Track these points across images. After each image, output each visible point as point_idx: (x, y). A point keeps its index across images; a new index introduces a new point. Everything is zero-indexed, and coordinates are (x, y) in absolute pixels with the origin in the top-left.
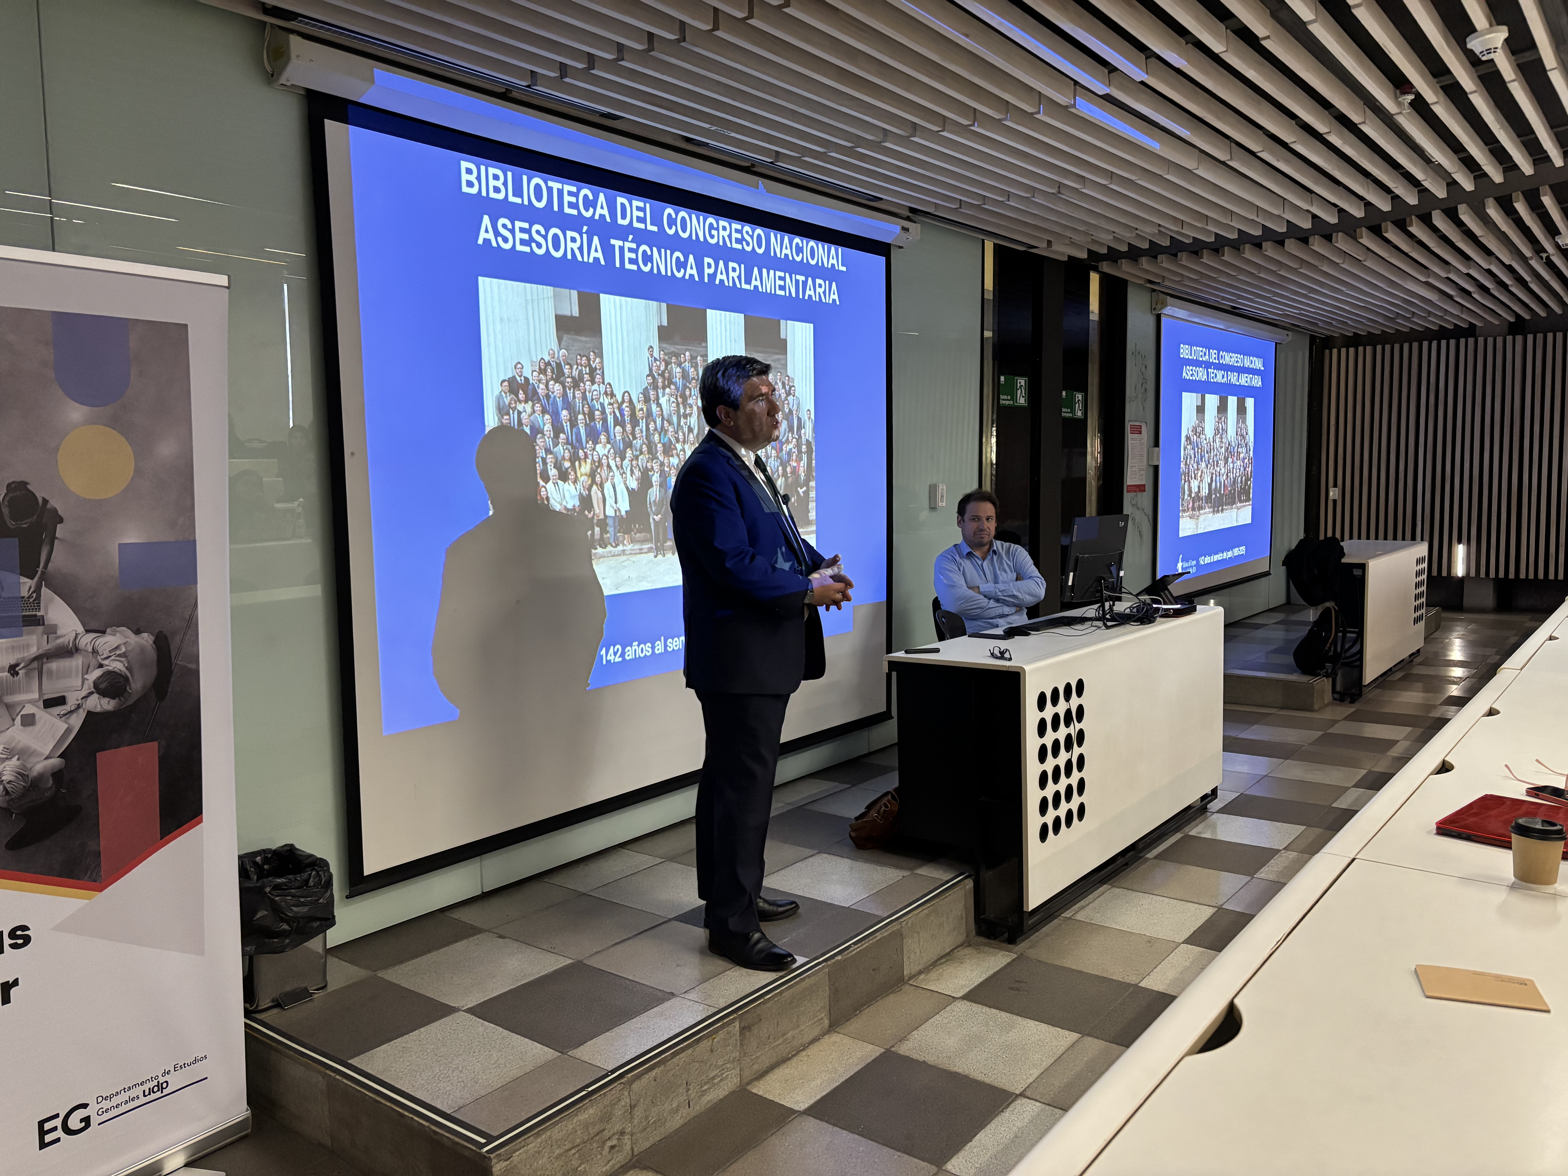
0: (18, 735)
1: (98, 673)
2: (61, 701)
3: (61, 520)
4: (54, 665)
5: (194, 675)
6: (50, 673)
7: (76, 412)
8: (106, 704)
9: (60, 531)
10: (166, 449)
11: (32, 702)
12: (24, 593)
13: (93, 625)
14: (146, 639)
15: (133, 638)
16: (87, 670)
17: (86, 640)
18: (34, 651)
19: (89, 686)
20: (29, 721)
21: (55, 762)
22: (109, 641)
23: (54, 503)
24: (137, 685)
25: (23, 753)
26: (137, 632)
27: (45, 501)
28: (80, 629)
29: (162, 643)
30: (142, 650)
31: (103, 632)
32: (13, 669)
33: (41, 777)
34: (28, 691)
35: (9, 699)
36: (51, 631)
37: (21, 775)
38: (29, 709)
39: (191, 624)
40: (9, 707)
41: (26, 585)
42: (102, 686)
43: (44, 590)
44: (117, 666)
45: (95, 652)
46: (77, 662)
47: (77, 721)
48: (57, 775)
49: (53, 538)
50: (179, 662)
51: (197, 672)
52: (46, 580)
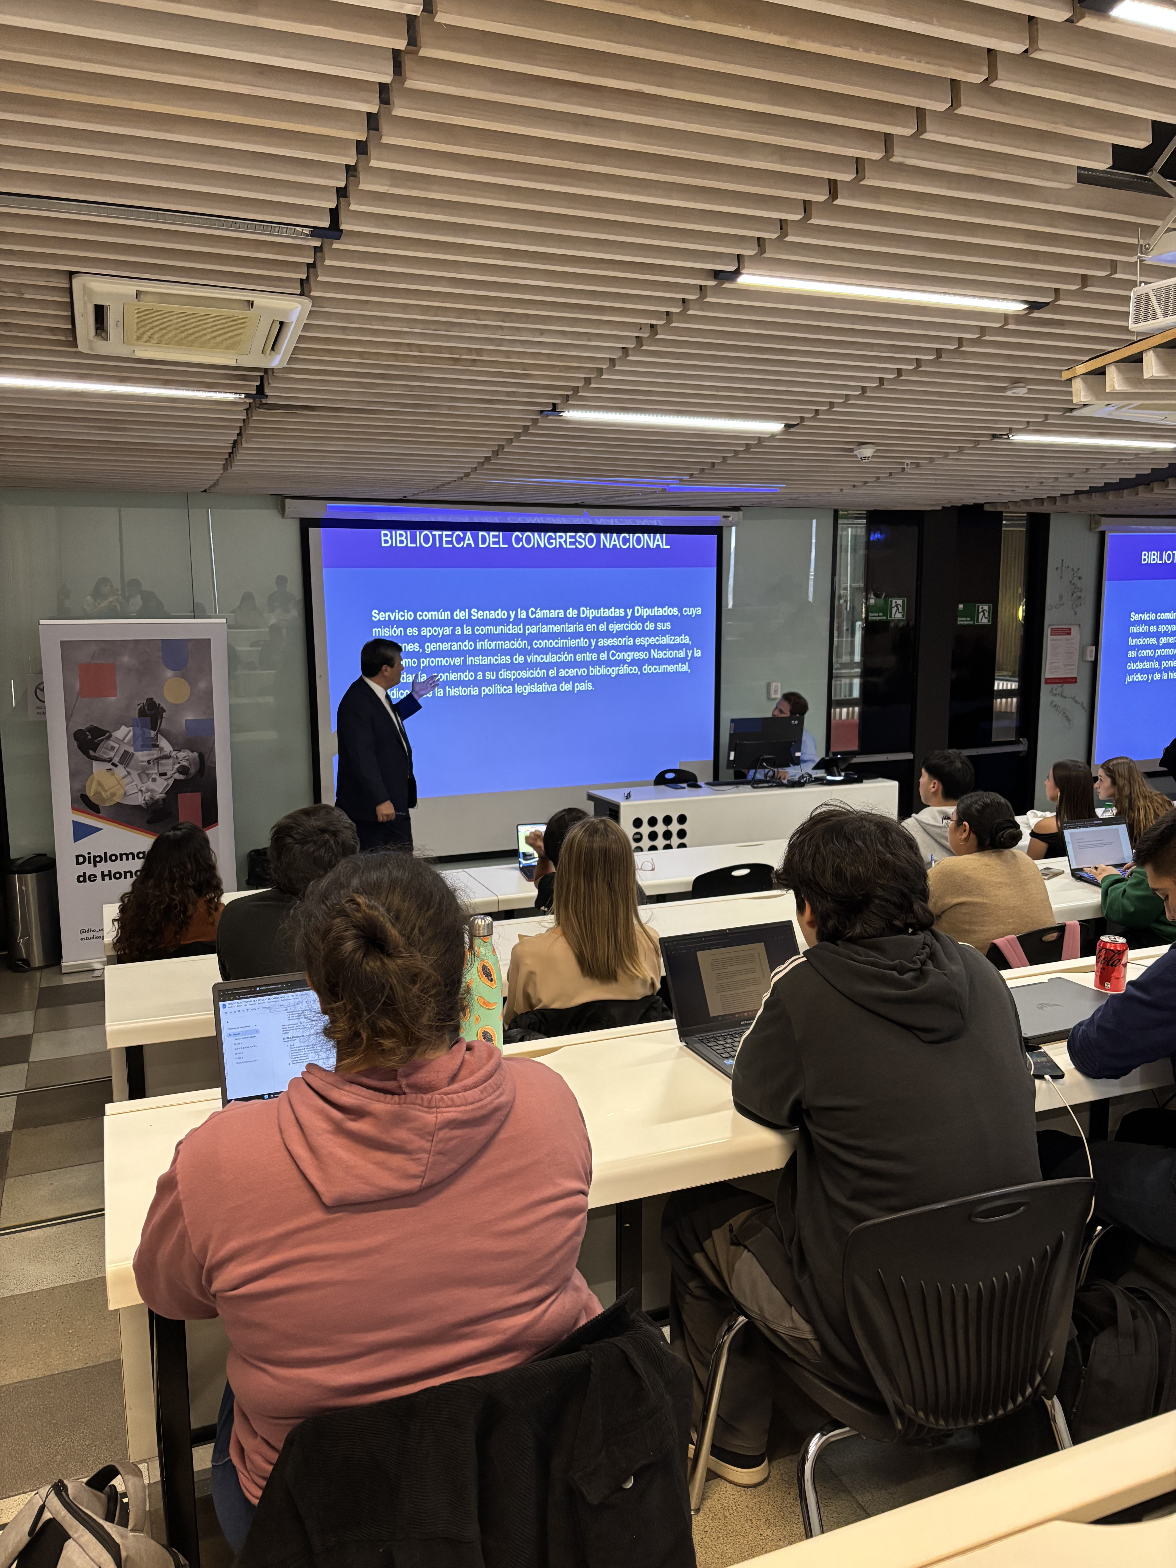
0: (150, 784)
1: (179, 765)
2: (165, 774)
3: (165, 711)
4: (163, 761)
5: (214, 769)
6: (161, 764)
7: (169, 673)
8: (182, 777)
9: (164, 715)
10: (202, 685)
11: (155, 773)
12: (152, 736)
13: (176, 748)
14: (196, 754)
15: (191, 754)
16: (174, 764)
17: (174, 754)
18: (155, 756)
19: (175, 770)
20: (154, 780)
21: (163, 795)
22: (182, 754)
23: (162, 705)
24: (193, 771)
25: (152, 791)
26: (192, 752)
27: (159, 705)
28: (172, 749)
29: (201, 756)
30: (194, 759)
31: (180, 751)
32: (149, 762)
33: (158, 800)
34: (154, 769)
35: (147, 772)
36: (162, 749)
37: (152, 798)
38: (154, 776)
39: (213, 750)
40: (147, 774)
41: (153, 733)
42: (180, 770)
43: (159, 735)
44: (185, 763)
45: (177, 758)
46: (171, 761)
47: (171, 782)
48: (164, 800)
49: (162, 717)
50: (208, 764)
51: (215, 768)
52: (159, 732)
